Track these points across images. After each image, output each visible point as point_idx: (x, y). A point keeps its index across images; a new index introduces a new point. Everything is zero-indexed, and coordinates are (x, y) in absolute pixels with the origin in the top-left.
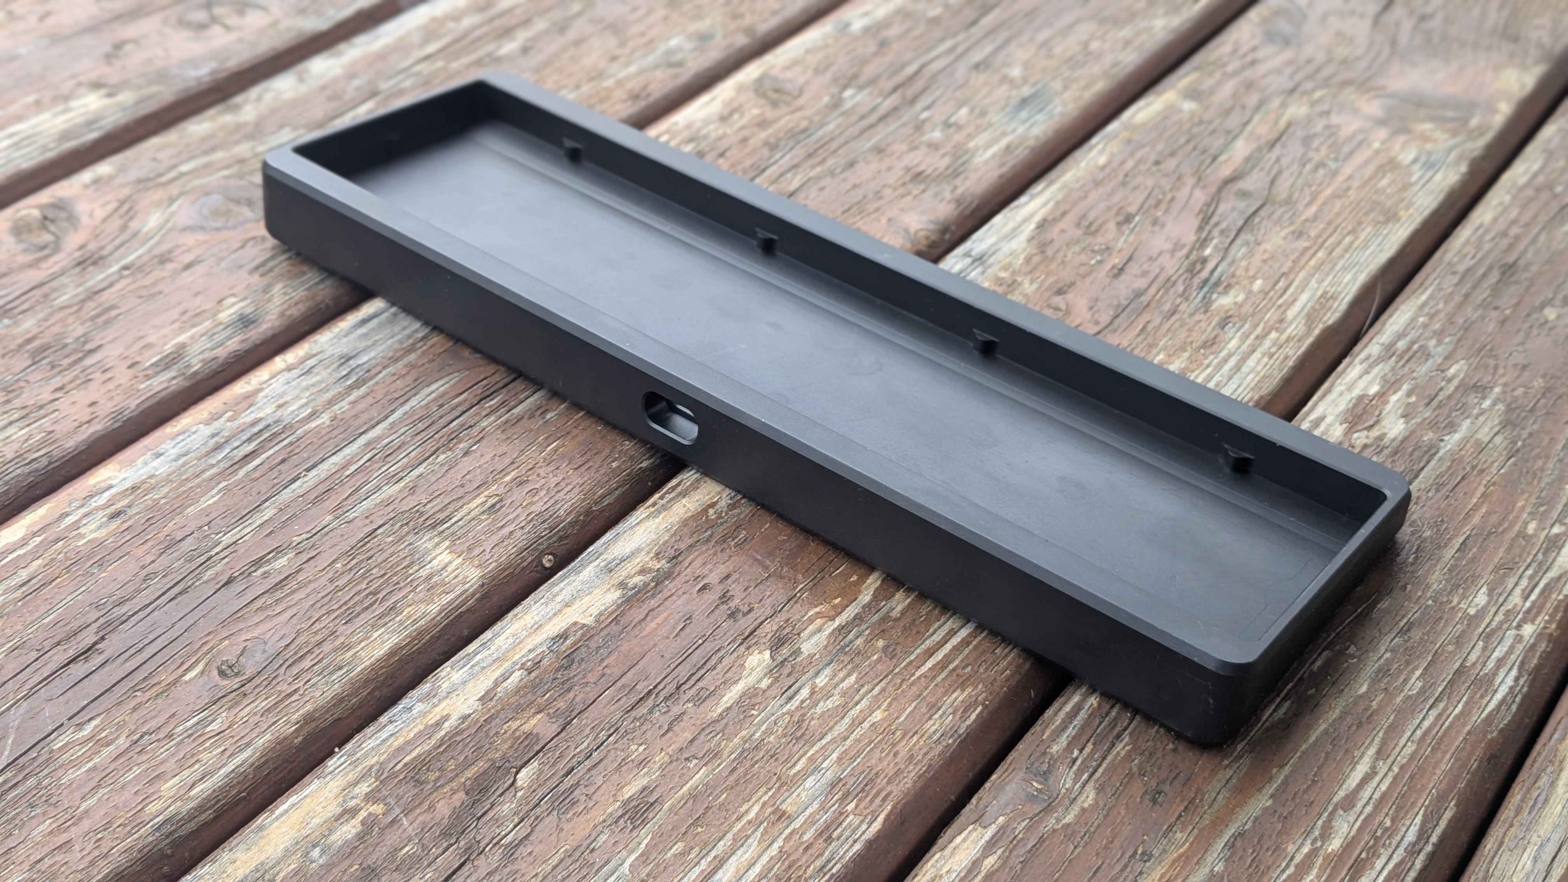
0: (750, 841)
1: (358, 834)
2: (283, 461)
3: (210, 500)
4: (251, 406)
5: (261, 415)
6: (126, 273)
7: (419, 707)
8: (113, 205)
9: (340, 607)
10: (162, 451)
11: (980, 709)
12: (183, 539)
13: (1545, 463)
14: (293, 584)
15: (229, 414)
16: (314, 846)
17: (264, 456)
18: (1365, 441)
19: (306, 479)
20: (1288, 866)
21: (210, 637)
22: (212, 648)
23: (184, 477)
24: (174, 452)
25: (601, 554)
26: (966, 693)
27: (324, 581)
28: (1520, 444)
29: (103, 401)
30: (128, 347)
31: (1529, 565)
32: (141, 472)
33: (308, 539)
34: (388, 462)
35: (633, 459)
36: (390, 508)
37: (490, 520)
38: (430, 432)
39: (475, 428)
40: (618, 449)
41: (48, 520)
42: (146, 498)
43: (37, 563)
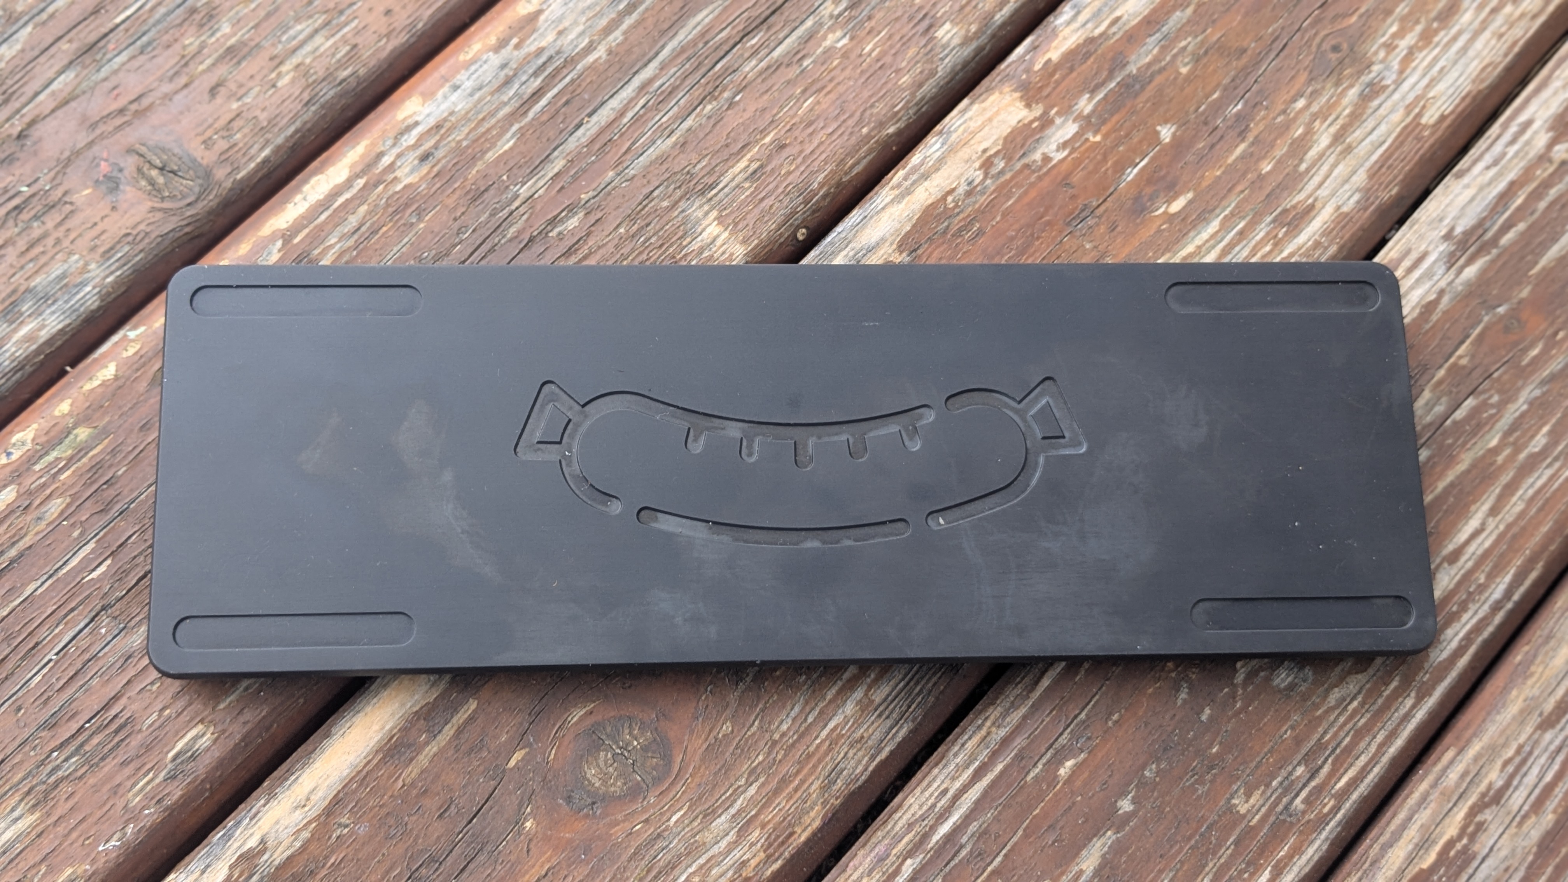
2: (567, 103)
3: (506, 144)
10: (458, 83)
17: (550, 95)
19: (589, 126)
23: (480, 117)
24: (469, 85)
25: (850, 242)
32: (442, 107)
33: (594, 197)
34: (660, 111)
35: (881, 125)
36: (665, 166)
37: (752, 189)
38: (698, 75)
39: (738, 74)
40: (868, 113)
41: (367, 160)
42: (450, 138)
43: (363, 209)
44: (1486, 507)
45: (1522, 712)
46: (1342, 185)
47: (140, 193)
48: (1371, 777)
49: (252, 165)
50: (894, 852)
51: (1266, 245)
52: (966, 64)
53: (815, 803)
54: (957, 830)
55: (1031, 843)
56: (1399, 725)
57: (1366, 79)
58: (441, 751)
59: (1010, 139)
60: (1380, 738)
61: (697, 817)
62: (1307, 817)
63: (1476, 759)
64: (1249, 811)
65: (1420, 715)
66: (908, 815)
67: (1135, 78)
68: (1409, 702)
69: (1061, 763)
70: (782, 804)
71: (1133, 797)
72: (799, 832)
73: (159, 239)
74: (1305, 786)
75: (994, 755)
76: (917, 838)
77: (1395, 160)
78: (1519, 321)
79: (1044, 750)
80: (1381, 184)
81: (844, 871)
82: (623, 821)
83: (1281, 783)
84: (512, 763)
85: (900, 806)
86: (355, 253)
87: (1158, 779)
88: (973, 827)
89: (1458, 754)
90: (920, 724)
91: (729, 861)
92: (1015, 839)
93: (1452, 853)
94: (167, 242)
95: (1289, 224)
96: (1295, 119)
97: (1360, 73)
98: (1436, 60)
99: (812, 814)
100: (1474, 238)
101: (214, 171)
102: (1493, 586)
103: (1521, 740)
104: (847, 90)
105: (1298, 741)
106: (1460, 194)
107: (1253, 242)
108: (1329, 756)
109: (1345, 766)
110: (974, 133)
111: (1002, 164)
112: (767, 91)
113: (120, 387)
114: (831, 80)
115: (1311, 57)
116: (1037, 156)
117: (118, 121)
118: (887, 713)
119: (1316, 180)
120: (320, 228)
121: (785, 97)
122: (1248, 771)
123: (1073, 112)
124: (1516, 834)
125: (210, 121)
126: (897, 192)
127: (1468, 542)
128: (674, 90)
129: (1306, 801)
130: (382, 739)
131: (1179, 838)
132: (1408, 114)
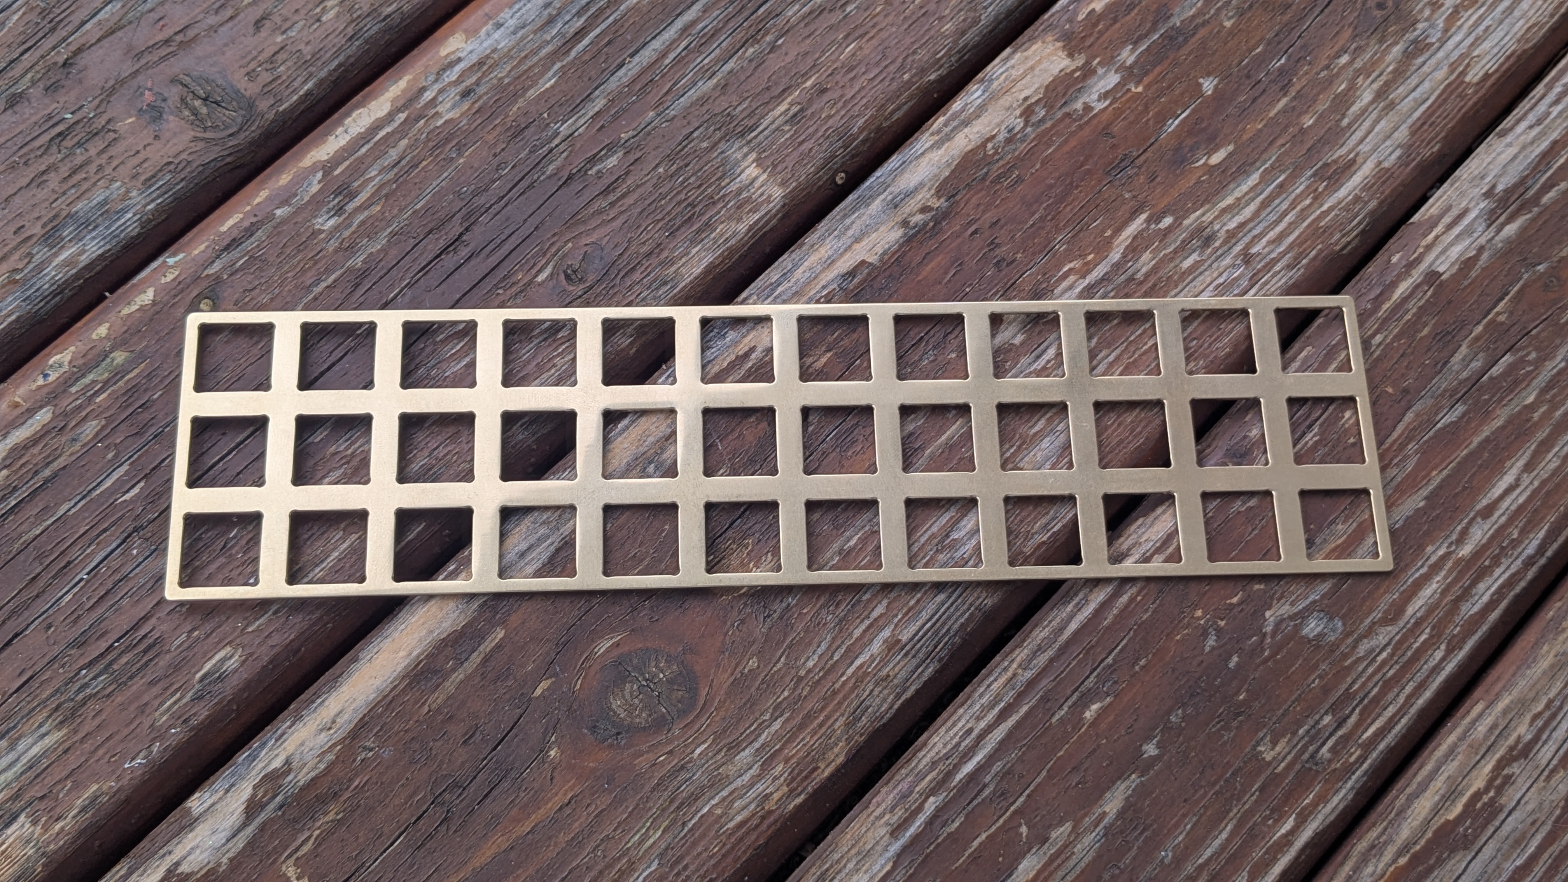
2: (609, 43)
3: (548, 82)
9: (663, 219)
10: (501, 21)
17: (592, 35)
19: (631, 66)
23: (523, 54)
24: (512, 23)
25: (888, 186)
32: (485, 44)
33: (633, 137)
34: (702, 53)
35: (923, 71)
36: (705, 108)
37: (792, 132)
38: (740, 19)
39: (781, 18)
40: (910, 59)
41: (409, 95)
42: (492, 75)
43: (404, 142)
44: (1521, 463)
45: (1552, 666)
46: (1384, 141)
47: (183, 122)
48: (1398, 728)
49: (295, 98)
50: (917, 789)
51: (1306, 198)
52: (1009, 13)
53: (839, 740)
54: (981, 769)
55: (1054, 784)
56: (1428, 677)
57: (1410, 36)
58: (468, 678)
59: (1051, 88)
60: (1408, 689)
61: (721, 750)
62: (1333, 766)
63: (1505, 712)
64: (1274, 758)
65: (1450, 668)
66: (932, 754)
67: (1179, 31)
68: (1439, 655)
69: (1087, 706)
70: (807, 740)
71: (1158, 742)
72: (823, 767)
73: (201, 168)
74: (1331, 735)
75: (1020, 697)
76: (941, 776)
77: (1438, 118)
78: (1558, 279)
79: (1069, 692)
80: (1423, 141)
81: (867, 807)
82: (647, 752)
83: (1308, 732)
84: (538, 692)
85: (925, 744)
86: (394, 186)
87: (1183, 724)
88: (997, 767)
89: (1487, 707)
90: (946, 664)
91: (751, 794)
92: (1038, 780)
93: (1479, 805)
94: (209, 171)
95: (1329, 178)
96: (1338, 75)
97: (1405, 31)
98: (1481, 19)
99: (836, 750)
100: (1516, 196)
101: (257, 103)
102: (1527, 542)
103: (1551, 695)
104: (890, 36)
105: (1326, 691)
106: (1502, 152)
107: (1293, 196)
108: (1357, 705)
109: (1373, 716)
110: (1016, 81)
111: (1043, 113)
112: (809, 36)
113: (157, 313)
114: (873, 26)
115: (1356, 14)
116: (1079, 105)
117: (163, 52)
118: (913, 652)
119: (1359, 134)
120: (361, 160)
121: (828, 42)
122: (1275, 719)
123: (1115, 63)
124: (1544, 787)
125: (254, 53)
126: (937, 138)
127: (1502, 497)
128: (716, 32)
129: (1332, 750)
130: (409, 665)
131: (1203, 783)
132: (1452, 72)
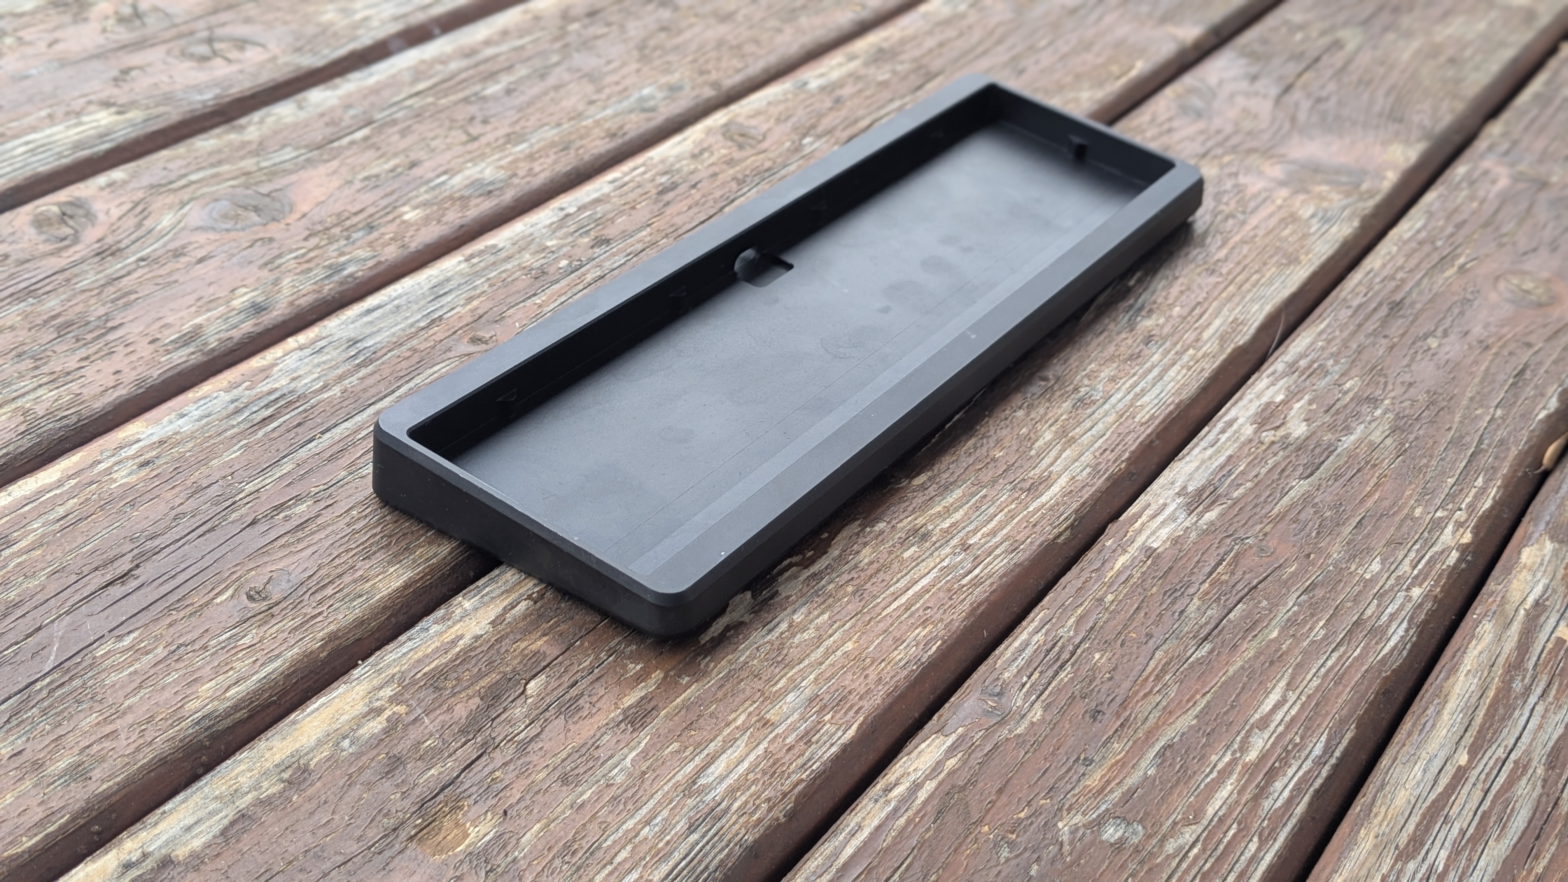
0: (738, 742)
1: (384, 729)
4: (267, 377)
5: (276, 385)
6: (142, 263)
7: (435, 628)
8: (128, 206)
11: (939, 643)
12: (209, 486)
13: (1429, 461)
14: (313, 526)
15: (247, 383)
16: (344, 738)
18: (1273, 439)
20: (1211, 772)
21: (238, 568)
22: (241, 577)
26: (927, 630)
27: (342, 524)
28: (1407, 445)
29: (127, 370)
30: (148, 326)
31: (1417, 541)
